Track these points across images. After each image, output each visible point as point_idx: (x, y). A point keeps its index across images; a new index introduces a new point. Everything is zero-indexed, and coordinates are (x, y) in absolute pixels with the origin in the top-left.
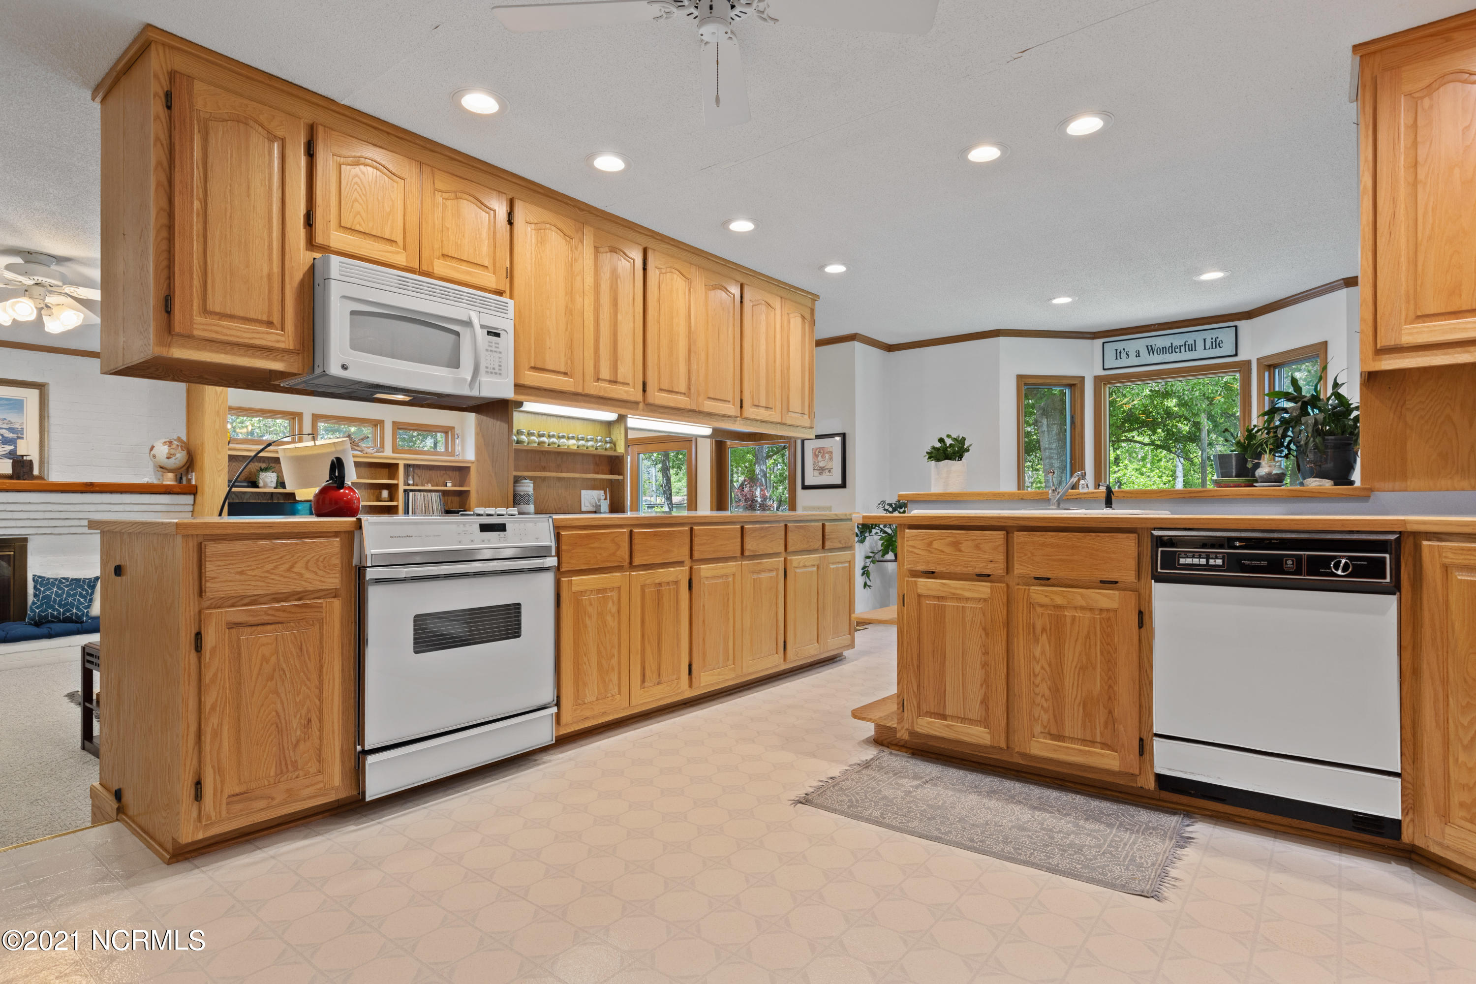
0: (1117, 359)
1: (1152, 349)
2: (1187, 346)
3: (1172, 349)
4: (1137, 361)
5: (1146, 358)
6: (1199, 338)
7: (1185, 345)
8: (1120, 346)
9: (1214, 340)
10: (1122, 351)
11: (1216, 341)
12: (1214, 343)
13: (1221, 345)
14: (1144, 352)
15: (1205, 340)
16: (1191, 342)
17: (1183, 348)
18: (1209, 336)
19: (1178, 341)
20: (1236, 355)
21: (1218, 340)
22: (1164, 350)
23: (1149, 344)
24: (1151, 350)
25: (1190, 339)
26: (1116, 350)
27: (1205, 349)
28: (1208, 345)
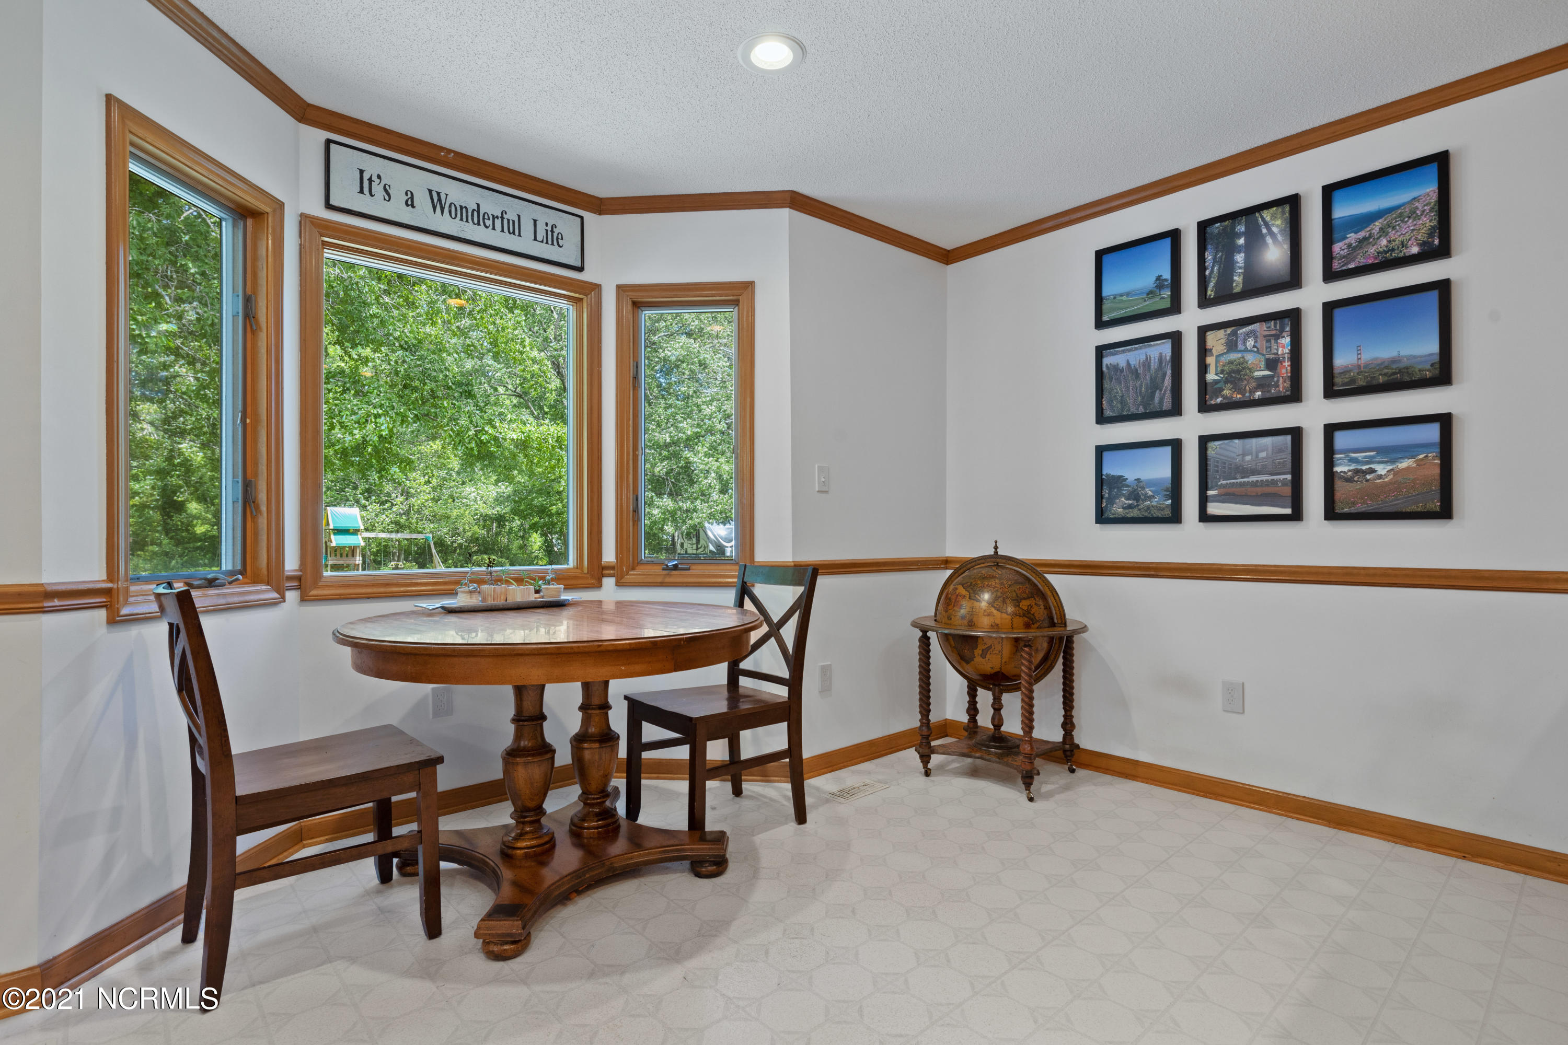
0: (361, 191)
1: (439, 200)
2: (505, 222)
3: (476, 216)
4: (405, 216)
5: (424, 215)
6: (529, 213)
7: (502, 218)
8: (373, 166)
9: (549, 228)
10: (375, 178)
11: (552, 231)
12: (550, 233)
13: (561, 242)
14: (422, 200)
15: (535, 221)
16: (511, 215)
17: (498, 223)
18: (545, 217)
19: (491, 205)
20: (581, 269)
21: (556, 231)
22: (461, 212)
23: (435, 188)
24: (437, 201)
25: (513, 208)
26: (362, 172)
27: (535, 239)
28: (541, 235)
